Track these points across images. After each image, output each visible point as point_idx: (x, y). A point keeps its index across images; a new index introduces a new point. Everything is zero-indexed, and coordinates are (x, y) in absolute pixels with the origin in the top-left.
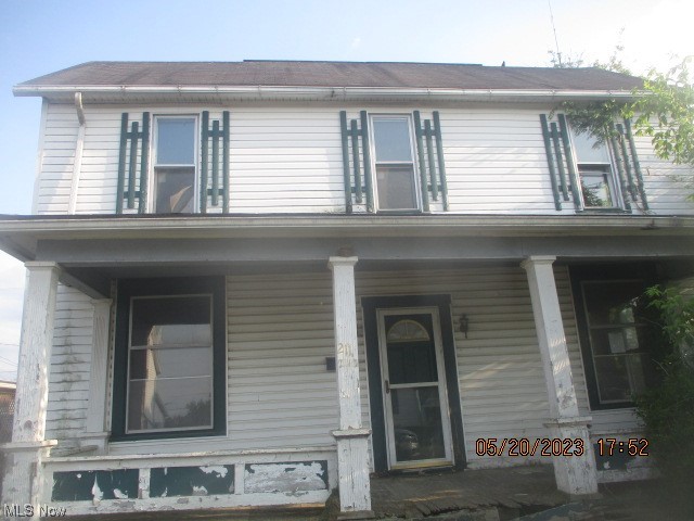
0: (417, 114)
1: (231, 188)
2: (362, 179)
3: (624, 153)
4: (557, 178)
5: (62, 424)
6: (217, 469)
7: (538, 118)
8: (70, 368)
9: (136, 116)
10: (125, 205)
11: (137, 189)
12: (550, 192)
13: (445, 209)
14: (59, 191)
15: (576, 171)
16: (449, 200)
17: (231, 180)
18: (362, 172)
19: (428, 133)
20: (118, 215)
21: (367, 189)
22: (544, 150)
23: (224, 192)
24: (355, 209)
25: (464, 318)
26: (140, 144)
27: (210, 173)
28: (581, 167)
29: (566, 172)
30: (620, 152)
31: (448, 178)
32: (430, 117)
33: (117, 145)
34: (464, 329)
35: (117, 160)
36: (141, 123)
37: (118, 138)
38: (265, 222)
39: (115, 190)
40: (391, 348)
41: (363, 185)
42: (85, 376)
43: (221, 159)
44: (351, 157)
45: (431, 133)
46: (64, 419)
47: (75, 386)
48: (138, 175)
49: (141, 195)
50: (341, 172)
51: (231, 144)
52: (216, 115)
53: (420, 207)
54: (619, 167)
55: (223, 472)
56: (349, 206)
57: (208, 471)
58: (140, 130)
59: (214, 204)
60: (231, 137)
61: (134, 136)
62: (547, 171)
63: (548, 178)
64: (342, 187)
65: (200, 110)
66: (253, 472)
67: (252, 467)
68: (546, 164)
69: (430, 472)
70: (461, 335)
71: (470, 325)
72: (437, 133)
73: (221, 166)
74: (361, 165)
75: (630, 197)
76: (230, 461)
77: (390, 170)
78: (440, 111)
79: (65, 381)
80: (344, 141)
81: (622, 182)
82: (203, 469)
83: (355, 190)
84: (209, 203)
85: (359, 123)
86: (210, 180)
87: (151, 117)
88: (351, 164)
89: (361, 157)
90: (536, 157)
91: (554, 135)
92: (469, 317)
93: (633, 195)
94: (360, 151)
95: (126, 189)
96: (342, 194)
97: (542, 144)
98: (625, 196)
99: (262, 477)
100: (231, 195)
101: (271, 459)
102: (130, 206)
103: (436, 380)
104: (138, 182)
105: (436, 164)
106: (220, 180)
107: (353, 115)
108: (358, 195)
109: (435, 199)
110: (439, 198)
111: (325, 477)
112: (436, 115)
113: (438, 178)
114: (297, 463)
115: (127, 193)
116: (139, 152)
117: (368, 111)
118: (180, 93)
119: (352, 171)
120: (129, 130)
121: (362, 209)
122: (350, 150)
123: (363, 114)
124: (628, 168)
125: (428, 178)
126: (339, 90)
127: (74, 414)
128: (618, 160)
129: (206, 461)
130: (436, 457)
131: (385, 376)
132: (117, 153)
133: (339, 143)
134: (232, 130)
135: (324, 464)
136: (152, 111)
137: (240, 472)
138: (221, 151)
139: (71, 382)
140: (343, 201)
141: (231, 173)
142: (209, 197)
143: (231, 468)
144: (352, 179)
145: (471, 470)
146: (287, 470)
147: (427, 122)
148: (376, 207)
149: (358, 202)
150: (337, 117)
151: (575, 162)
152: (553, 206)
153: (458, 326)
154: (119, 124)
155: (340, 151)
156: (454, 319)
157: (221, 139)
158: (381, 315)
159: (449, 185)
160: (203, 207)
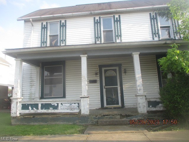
0: (114, 16)
1: (67, 39)
2: (99, 35)
3: (175, 22)
4: (154, 31)
5: (31, 95)
6: (55, 104)
7: (149, 14)
8: (32, 83)
9: (45, 23)
10: (43, 45)
11: (45, 41)
12: (151, 35)
13: (121, 41)
14: (28, 42)
15: (159, 28)
16: (122, 39)
17: (67, 37)
18: (99, 33)
19: (117, 21)
20: (41, 47)
21: (100, 37)
22: (150, 23)
23: (65, 40)
24: (97, 42)
25: (125, 70)
26: (46, 30)
27: (62, 36)
28: (161, 27)
29: (156, 29)
30: (174, 22)
31: (122, 33)
32: (118, 17)
33: (41, 31)
34: (125, 72)
35: (41, 34)
36: (46, 25)
37: (41, 29)
38: (63, 47)
39: (40, 41)
40: (106, 78)
41: (99, 36)
42: (35, 85)
43: (64, 32)
44: (96, 29)
45: (118, 21)
46: (31, 94)
47: (33, 87)
48: (45, 37)
49: (46, 42)
50: (94, 33)
51: (67, 28)
52: (63, 21)
53: (114, 41)
54: (173, 27)
55: (56, 105)
56: (96, 42)
57: (53, 104)
58: (46, 26)
59: (63, 43)
60: (67, 26)
61: (44, 28)
62: (151, 29)
63: (151, 31)
64: (94, 37)
65: (59, 20)
66: (63, 105)
67: (62, 104)
68: (150, 27)
69: (115, 108)
70: (124, 74)
71: (127, 71)
72: (120, 21)
73: (64, 34)
74: (99, 31)
75: (176, 35)
76: (58, 102)
77: (107, 32)
78: (120, 15)
79: (31, 86)
80: (95, 25)
81: (174, 31)
82: (52, 104)
83: (97, 38)
84: (62, 43)
85: (99, 20)
86: (62, 38)
87: (48, 23)
88: (96, 31)
89: (99, 29)
90: (148, 25)
91: (153, 19)
92: (127, 70)
93: (177, 34)
94: (99, 27)
95: (43, 41)
96: (94, 39)
97: (150, 21)
98: (174, 35)
99: (65, 106)
100: (67, 41)
101: (66, 102)
102: (44, 45)
103: (117, 85)
104: (45, 39)
105: (119, 29)
106: (64, 37)
107: (97, 18)
108: (98, 39)
109: (118, 39)
110: (120, 38)
111: (79, 107)
112: (119, 16)
113: (119, 33)
114: (72, 103)
115: (43, 42)
116: (46, 32)
117: (101, 16)
118: (54, 16)
119: (96, 33)
120: (43, 27)
121: (99, 42)
122: (96, 27)
123: (100, 18)
124: (176, 26)
125: (117, 33)
126: (92, 12)
127: (33, 93)
128: (173, 25)
129: (52, 102)
130: (116, 105)
131: (104, 84)
132: (41, 32)
133: (93, 26)
134: (67, 25)
135: (78, 104)
136: (48, 21)
137: (60, 105)
138: (64, 30)
139: (32, 86)
140: (94, 41)
141: (67, 35)
142: (62, 42)
143: (58, 104)
144: (97, 35)
145: (126, 108)
146: (70, 105)
147: (117, 18)
148: (103, 42)
149: (98, 41)
150: (93, 19)
151: (159, 26)
152: (152, 39)
153: (124, 72)
154: (41, 25)
155: (94, 28)
156: (123, 70)
157: (64, 27)
158: (103, 69)
159: (122, 35)
160: (60, 44)
